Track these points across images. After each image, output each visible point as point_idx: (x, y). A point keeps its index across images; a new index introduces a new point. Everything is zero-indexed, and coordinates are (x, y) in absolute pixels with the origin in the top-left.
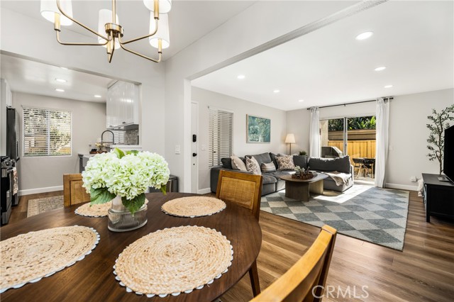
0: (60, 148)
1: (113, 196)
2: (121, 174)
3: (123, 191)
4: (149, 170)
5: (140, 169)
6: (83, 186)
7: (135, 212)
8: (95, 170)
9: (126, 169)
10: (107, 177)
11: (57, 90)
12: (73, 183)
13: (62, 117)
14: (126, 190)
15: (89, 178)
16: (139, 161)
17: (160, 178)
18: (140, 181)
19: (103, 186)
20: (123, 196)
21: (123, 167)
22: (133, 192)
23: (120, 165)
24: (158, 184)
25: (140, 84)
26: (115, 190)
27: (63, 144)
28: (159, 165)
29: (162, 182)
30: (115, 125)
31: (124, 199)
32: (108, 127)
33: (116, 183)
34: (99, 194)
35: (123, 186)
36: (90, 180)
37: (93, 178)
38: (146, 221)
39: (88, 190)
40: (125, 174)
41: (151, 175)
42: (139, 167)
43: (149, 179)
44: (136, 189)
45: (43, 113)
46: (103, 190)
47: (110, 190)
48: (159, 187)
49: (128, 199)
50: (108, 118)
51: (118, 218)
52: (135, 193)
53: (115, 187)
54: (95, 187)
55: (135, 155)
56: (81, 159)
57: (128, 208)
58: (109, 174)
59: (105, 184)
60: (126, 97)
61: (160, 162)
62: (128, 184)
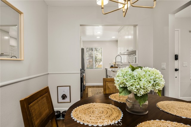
0: (97, 65)
1: (130, 92)
2: (134, 81)
3: (135, 90)
4: (151, 79)
5: (145, 78)
6: (115, 85)
7: (142, 104)
8: (121, 77)
9: (137, 78)
10: (127, 81)
11: (97, 37)
12: (107, 82)
13: (98, 50)
14: (137, 90)
15: (118, 81)
16: (144, 73)
17: (158, 85)
18: (145, 85)
19: (125, 86)
20: (135, 93)
21: (135, 76)
22: (141, 92)
23: (133, 75)
24: (157, 89)
25: (137, 25)
26: (131, 89)
27: (98, 63)
28: (157, 76)
29: (159, 88)
30: (122, 52)
31: (136, 95)
32: (119, 53)
33: (132, 85)
34: (123, 90)
35: (136, 88)
36: (119, 82)
37: (120, 81)
38: (148, 112)
39: (118, 87)
40: (137, 81)
41: (152, 82)
42: (145, 77)
43: (150, 85)
44: (143, 91)
45: (92, 49)
46: (125, 88)
47: (129, 89)
48: (157, 91)
49: (138, 95)
50: (119, 48)
51: (131, 106)
52: (142, 92)
53: (131, 87)
54: (121, 86)
55: (141, 69)
56: (106, 71)
57: (138, 101)
58: (128, 80)
59: (126, 85)
60: (128, 35)
61: (158, 74)
62: (138, 87)
